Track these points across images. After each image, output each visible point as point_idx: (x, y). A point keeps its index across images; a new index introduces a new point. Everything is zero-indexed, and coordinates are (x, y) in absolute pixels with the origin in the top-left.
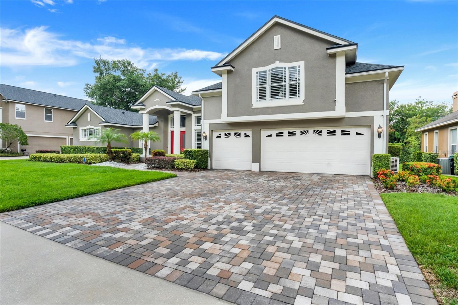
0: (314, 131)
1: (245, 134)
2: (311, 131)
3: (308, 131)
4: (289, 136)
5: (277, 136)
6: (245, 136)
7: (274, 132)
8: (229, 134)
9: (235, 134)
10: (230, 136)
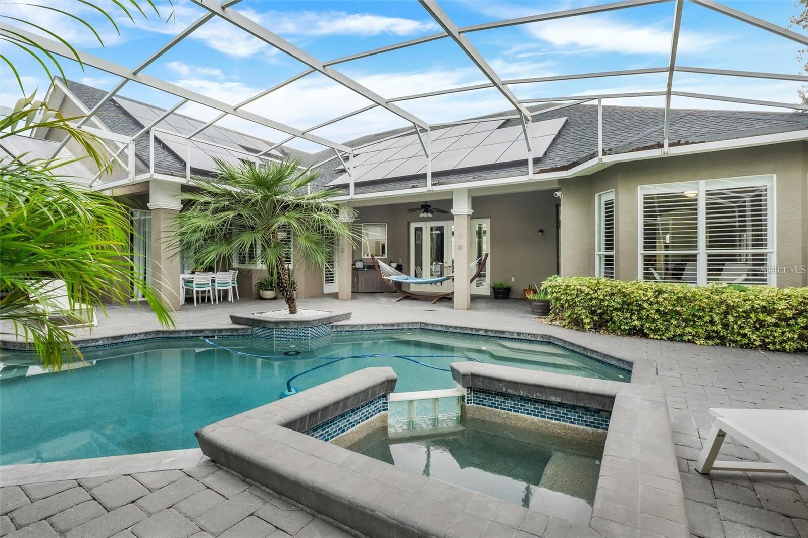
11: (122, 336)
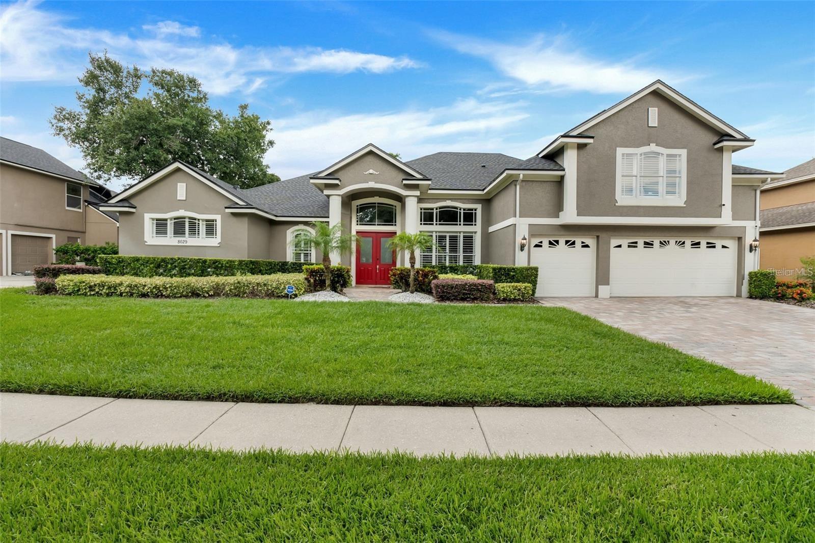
0: (676, 242)
1: (583, 243)
2: (672, 242)
3: (668, 241)
4: (645, 247)
5: (629, 246)
6: (583, 246)
7: (625, 242)
8: (557, 242)
9: (567, 242)
10: (558, 244)
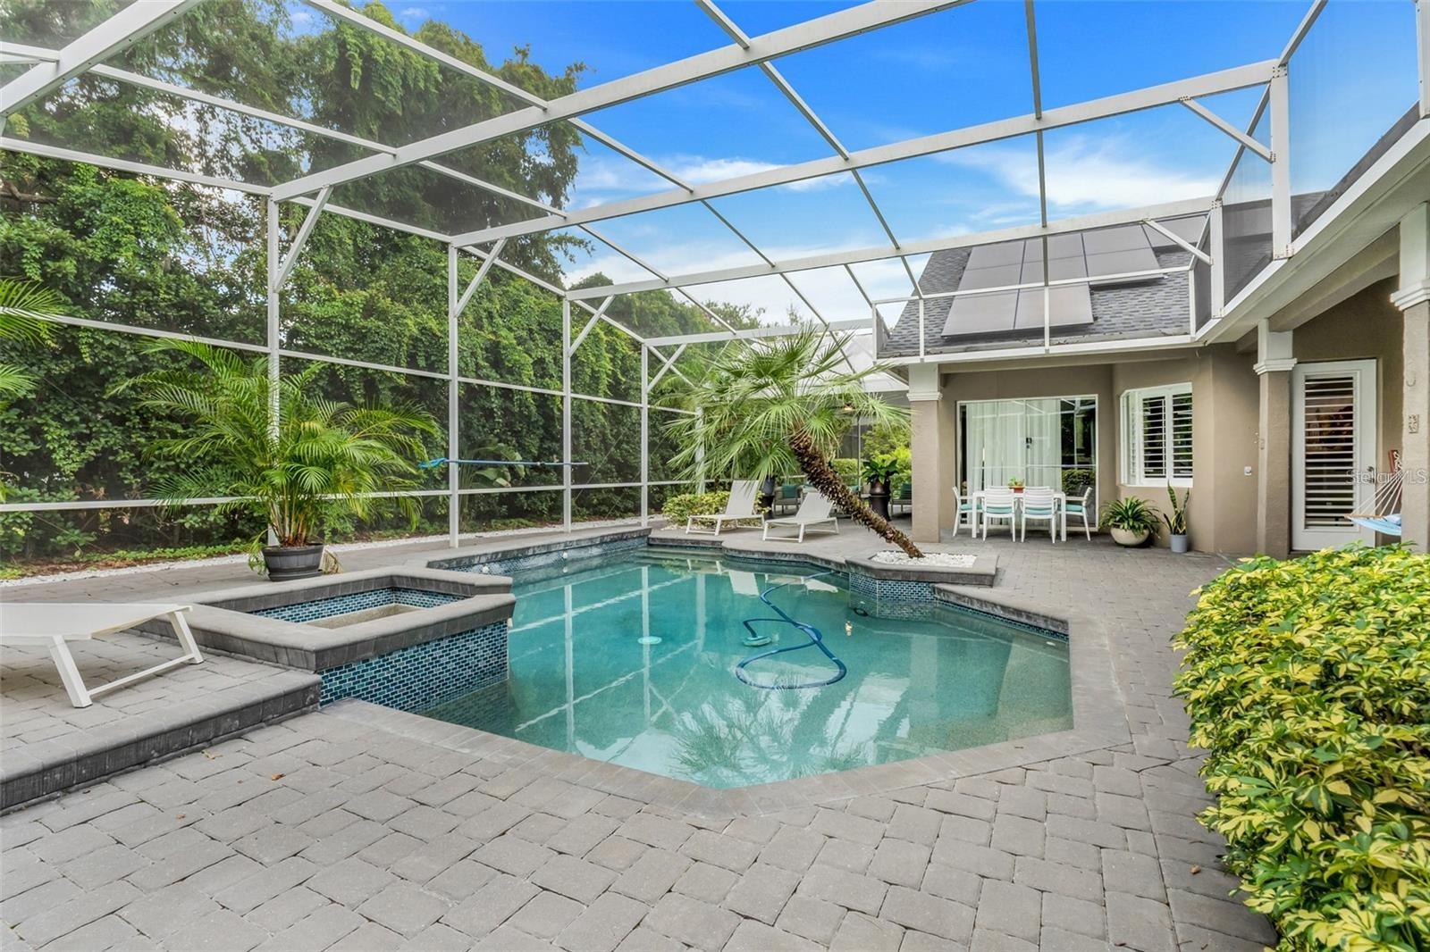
11: (773, 554)
